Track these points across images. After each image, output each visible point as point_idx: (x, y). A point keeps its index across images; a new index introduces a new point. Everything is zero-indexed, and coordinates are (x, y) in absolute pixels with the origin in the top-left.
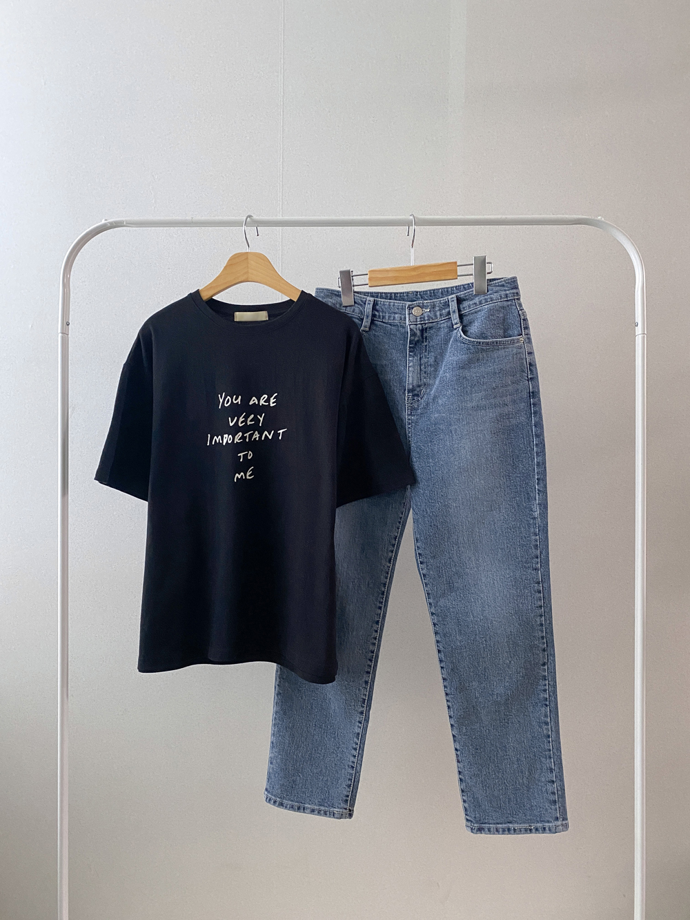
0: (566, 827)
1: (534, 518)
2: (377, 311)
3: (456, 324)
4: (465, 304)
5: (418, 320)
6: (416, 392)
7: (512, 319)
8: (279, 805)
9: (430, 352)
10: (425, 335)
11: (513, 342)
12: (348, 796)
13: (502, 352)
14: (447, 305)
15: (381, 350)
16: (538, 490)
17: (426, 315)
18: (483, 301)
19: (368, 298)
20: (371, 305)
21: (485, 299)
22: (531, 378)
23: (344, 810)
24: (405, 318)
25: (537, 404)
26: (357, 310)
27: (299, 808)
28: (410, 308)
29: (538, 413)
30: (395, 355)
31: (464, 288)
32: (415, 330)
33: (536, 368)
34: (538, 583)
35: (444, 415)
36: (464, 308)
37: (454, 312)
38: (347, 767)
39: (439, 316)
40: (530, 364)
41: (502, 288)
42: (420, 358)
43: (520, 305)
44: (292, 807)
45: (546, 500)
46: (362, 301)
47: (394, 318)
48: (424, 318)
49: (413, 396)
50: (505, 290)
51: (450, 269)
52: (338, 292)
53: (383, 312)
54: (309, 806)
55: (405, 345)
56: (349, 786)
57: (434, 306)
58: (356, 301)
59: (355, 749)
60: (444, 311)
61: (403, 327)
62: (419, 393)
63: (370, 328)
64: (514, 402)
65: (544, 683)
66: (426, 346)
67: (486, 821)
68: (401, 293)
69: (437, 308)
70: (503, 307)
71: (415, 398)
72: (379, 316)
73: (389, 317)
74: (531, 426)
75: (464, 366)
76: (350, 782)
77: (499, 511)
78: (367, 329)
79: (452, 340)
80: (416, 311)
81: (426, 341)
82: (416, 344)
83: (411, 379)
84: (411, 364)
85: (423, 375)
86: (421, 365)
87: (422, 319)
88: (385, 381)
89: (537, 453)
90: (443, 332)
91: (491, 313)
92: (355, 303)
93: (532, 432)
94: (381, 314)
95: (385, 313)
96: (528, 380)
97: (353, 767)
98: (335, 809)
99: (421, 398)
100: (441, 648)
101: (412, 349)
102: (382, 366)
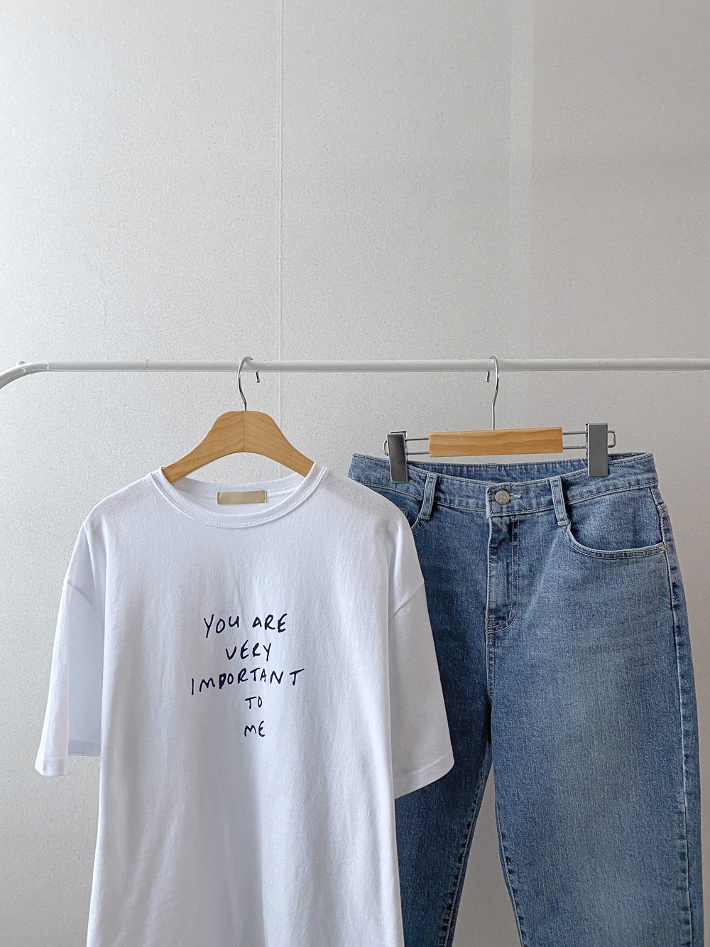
1: (680, 813)
2: (442, 492)
3: (563, 520)
4: (575, 491)
5: (504, 510)
6: (501, 614)
7: (648, 515)
9: (521, 556)
10: (514, 531)
11: (649, 553)
13: (632, 568)
14: (547, 489)
15: (448, 548)
16: (686, 772)
17: (515, 502)
18: (603, 489)
19: (429, 474)
20: (434, 484)
21: (606, 486)
22: (675, 606)
24: (484, 506)
25: (685, 645)
26: (412, 489)
28: (492, 492)
29: (686, 659)
30: (469, 556)
31: (573, 465)
32: (499, 525)
33: (683, 590)
34: (685, 909)
35: (545, 655)
36: (573, 497)
37: (558, 502)
39: (535, 506)
40: (674, 585)
41: (632, 471)
42: (507, 566)
43: (658, 496)
45: (698, 786)
46: (420, 477)
47: (467, 504)
48: (512, 507)
49: (498, 618)
50: (636, 474)
51: (553, 439)
52: (385, 462)
53: (451, 494)
55: (483, 544)
57: (527, 491)
58: (411, 476)
60: (542, 499)
61: (481, 517)
62: (506, 615)
63: (432, 516)
64: (651, 641)
66: (515, 547)
68: (477, 468)
69: (532, 494)
70: (633, 499)
71: (500, 622)
72: (445, 500)
73: (460, 502)
74: (676, 677)
75: (577, 586)
77: (628, 799)
78: (428, 518)
79: (555, 541)
80: (501, 497)
81: (515, 540)
82: (500, 543)
83: (493, 594)
84: (494, 573)
85: (512, 590)
86: (508, 575)
87: (510, 508)
88: (456, 595)
89: (684, 716)
90: (541, 529)
91: (615, 507)
92: (409, 478)
93: (678, 686)
94: (448, 497)
95: (454, 496)
96: (671, 609)
99: (509, 623)
101: (494, 551)
102: (450, 572)
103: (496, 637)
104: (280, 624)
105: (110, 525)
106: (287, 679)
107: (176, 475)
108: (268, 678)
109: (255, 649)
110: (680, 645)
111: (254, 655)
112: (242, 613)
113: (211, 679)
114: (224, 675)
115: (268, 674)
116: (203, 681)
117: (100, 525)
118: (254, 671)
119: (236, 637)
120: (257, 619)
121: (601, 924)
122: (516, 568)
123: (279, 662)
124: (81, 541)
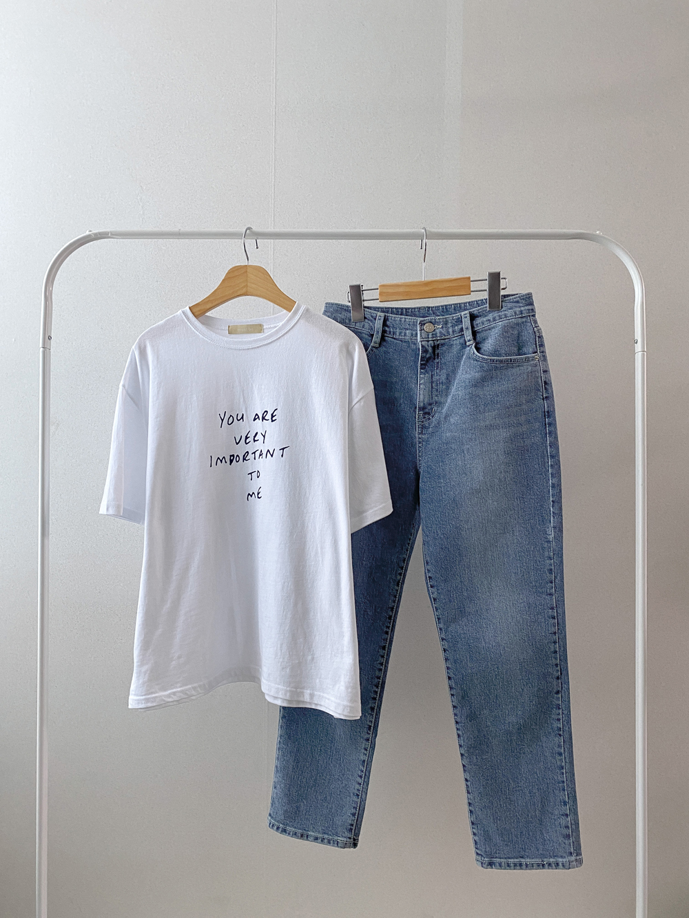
0: (580, 862)
1: (548, 542)
2: (388, 327)
3: (469, 341)
4: (478, 321)
5: (430, 336)
6: (427, 410)
7: (527, 335)
8: (282, 831)
9: (442, 369)
10: (437, 351)
11: (527, 360)
12: (352, 825)
13: (516, 371)
14: (459, 321)
15: (392, 367)
16: (553, 513)
17: (438, 331)
18: (497, 318)
19: (379, 314)
20: (382, 321)
21: (499, 316)
22: (546, 397)
23: (348, 840)
24: (416, 334)
25: (553, 424)
26: (367, 325)
27: (302, 836)
28: (422, 324)
29: (553, 434)
30: (406, 372)
31: (477, 303)
32: (426, 347)
33: (551, 386)
34: (552, 608)
35: (456, 434)
36: (477, 324)
37: (467, 328)
38: (352, 795)
39: (451, 333)
40: (545, 383)
41: (518, 305)
42: (432, 375)
43: (535, 322)
44: (295, 834)
45: (561, 523)
46: (372, 316)
47: (405, 334)
48: (436, 334)
49: (425, 413)
50: (520, 307)
51: (462, 285)
52: (348, 307)
53: (393, 327)
54: (313, 834)
55: (416, 362)
56: (354, 815)
57: (446, 323)
58: (367, 316)
59: (361, 777)
60: (456, 328)
61: (415, 344)
62: (430, 412)
63: (380, 344)
64: (529, 422)
65: (557, 711)
66: (438, 363)
67: (497, 855)
68: (412, 309)
69: (450, 325)
70: (518, 324)
71: (426, 416)
72: (390, 332)
73: (400, 333)
74: (546, 447)
75: (479, 383)
76: (354, 811)
77: (513, 533)
78: (377, 346)
79: (464, 357)
80: (428, 327)
81: (438, 358)
82: (427, 361)
83: (422, 396)
84: (422, 382)
85: (435, 392)
86: (432, 382)
87: (434, 335)
88: (395, 398)
89: (551, 474)
90: (455, 349)
91: (505, 330)
92: (365, 318)
93: (547, 453)
94: (391, 329)
95: (396, 329)
96: (543, 399)
97: (358, 795)
98: (339, 838)
99: (433, 417)
100: (452, 675)
101: (423, 366)
102: (392, 383)
103: (423, 427)
104: (272, 416)
105: (153, 346)
106: (278, 453)
107: (199, 311)
108: (264, 455)
109: (255, 437)
110: (550, 424)
111: (255, 441)
112: (246, 411)
113: (224, 457)
114: (233, 456)
115: (264, 453)
116: (219, 458)
117: (145, 347)
118: (254, 453)
119: (242, 428)
120: (257, 415)
121: (494, 621)
122: (438, 377)
123: (272, 443)
124: (131, 359)
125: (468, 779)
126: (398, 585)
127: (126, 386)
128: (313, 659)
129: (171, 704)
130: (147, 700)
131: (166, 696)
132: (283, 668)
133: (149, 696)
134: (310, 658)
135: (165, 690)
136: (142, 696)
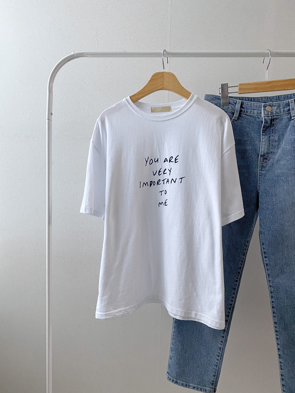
2: (243, 108)
5: (269, 114)
6: (265, 157)
8: (175, 383)
9: (275, 133)
10: (273, 123)
12: (214, 381)
14: (288, 105)
15: (244, 131)
17: (274, 111)
19: (238, 101)
20: (240, 105)
23: (212, 389)
24: (261, 113)
26: (230, 108)
27: (186, 386)
28: (265, 106)
30: (254, 135)
32: (267, 120)
35: (284, 171)
37: (293, 109)
38: (213, 365)
39: (282, 112)
42: (269, 136)
44: (183, 385)
46: (234, 102)
47: (254, 112)
49: (264, 159)
51: (291, 83)
52: (219, 97)
53: (247, 108)
54: (192, 385)
55: (259, 129)
56: (214, 376)
57: (279, 106)
58: (230, 102)
59: (219, 356)
60: (286, 109)
61: (259, 118)
62: (267, 157)
63: (238, 118)
66: (273, 129)
68: (258, 98)
69: (281, 107)
73: (251, 112)
76: (215, 374)
78: (236, 119)
79: (290, 126)
80: (268, 108)
81: (273, 127)
82: (267, 128)
83: (263, 149)
84: (263, 140)
85: (271, 147)
86: (269, 141)
87: (272, 113)
88: (246, 149)
90: (284, 121)
94: (245, 110)
97: (217, 366)
98: (207, 388)
99: (268, 161)
100: (275, 306)
101: (264, 131)
102: (245, 141)
103: (263, 167)
104: (176, 160)
105: (109, 119)
106: (178, 181)
107: (135, 99)
108: (170, 182)
109: (164, 171)
111: (164, 174)
112: (160, 157)
113: (147, 183)
114: (152, 182)
115: (170, 180)
116: (144, 183)
117: (104, 120)
118: (164, 180)
119: (157, 167)
120: (166, 159)
122: (273, 138)
123: (175, 174)
124: (96, 127)
125: (282, 362)
126: (244, 255)
127: (94, 142)
128: (197, 295)
129: (119, 316)
130: (106, 315)
131: (116, 313)
132: (180, 299)
133: (108, 313)
134: (195, 294)
135: (116, 309)
136: (104, 312)
